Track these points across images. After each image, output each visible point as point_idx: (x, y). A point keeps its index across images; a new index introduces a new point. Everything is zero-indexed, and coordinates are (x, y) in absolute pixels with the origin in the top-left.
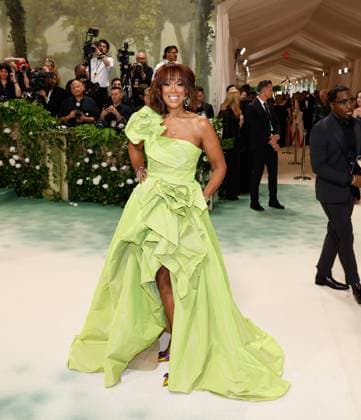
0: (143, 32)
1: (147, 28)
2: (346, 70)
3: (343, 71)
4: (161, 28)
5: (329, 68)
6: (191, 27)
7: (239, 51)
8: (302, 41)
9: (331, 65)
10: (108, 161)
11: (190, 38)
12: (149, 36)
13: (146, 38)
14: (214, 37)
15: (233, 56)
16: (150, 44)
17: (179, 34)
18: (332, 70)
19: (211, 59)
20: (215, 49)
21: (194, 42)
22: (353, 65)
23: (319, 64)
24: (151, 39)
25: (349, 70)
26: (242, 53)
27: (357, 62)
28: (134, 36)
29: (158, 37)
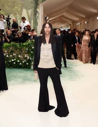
0: (16, 12)
1: (17, 11)
3: (78, 24)
4: (22, 11)
5: (74, 23)
6: (31, 11)
7: (46, 18)
8: (65, 14)
10: (6, 54)
11: (31, 14)
12: (18, 13)
13: (17, 14)
14: (39, 14)
15: (44, 20)
16: (19, 16)
17: (28, 13)
18: (75, 23)
19: (38, 21)
20: (39, 17)
21: (32, 16)
22: (81, 22)
23: (71, 22)
24: (19, 14)
25: (80, 24)
26: (47, 18)
28: (13, 14)
29: (21, 14)
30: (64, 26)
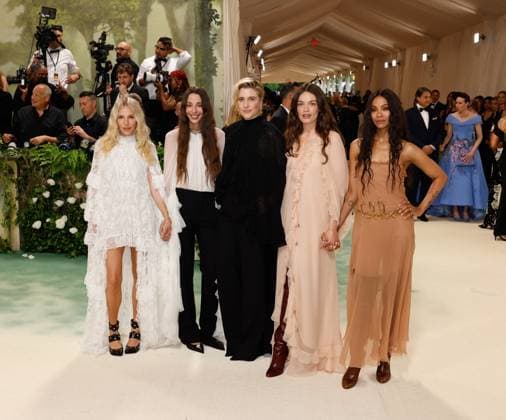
0: (123, 15)
1: (127, 10)
2: (394, 63)
3: (390, 64)
4: (147, 10)
5: (371, 59)
6: (188, 12)
7: (251, 39)
9: (373, 56)
10: (77, 195)
11: (188, 24)
12: (130, 20)
13: (127, 24)
14: (220, 23)
15: (245, 47)
16: (133, 33)
17: (172, 20)
18: (376, 61)
19: (215, 53)
20: (222, 40)
21: (193, 31)
22: (404, 56)
23: (357, 53)
24: (133, 24)
25: (398, 63)
26: (256, 42)
27: (408, 53)
28: (109, 23)
29: (143, 23)
30: (331, 75)
